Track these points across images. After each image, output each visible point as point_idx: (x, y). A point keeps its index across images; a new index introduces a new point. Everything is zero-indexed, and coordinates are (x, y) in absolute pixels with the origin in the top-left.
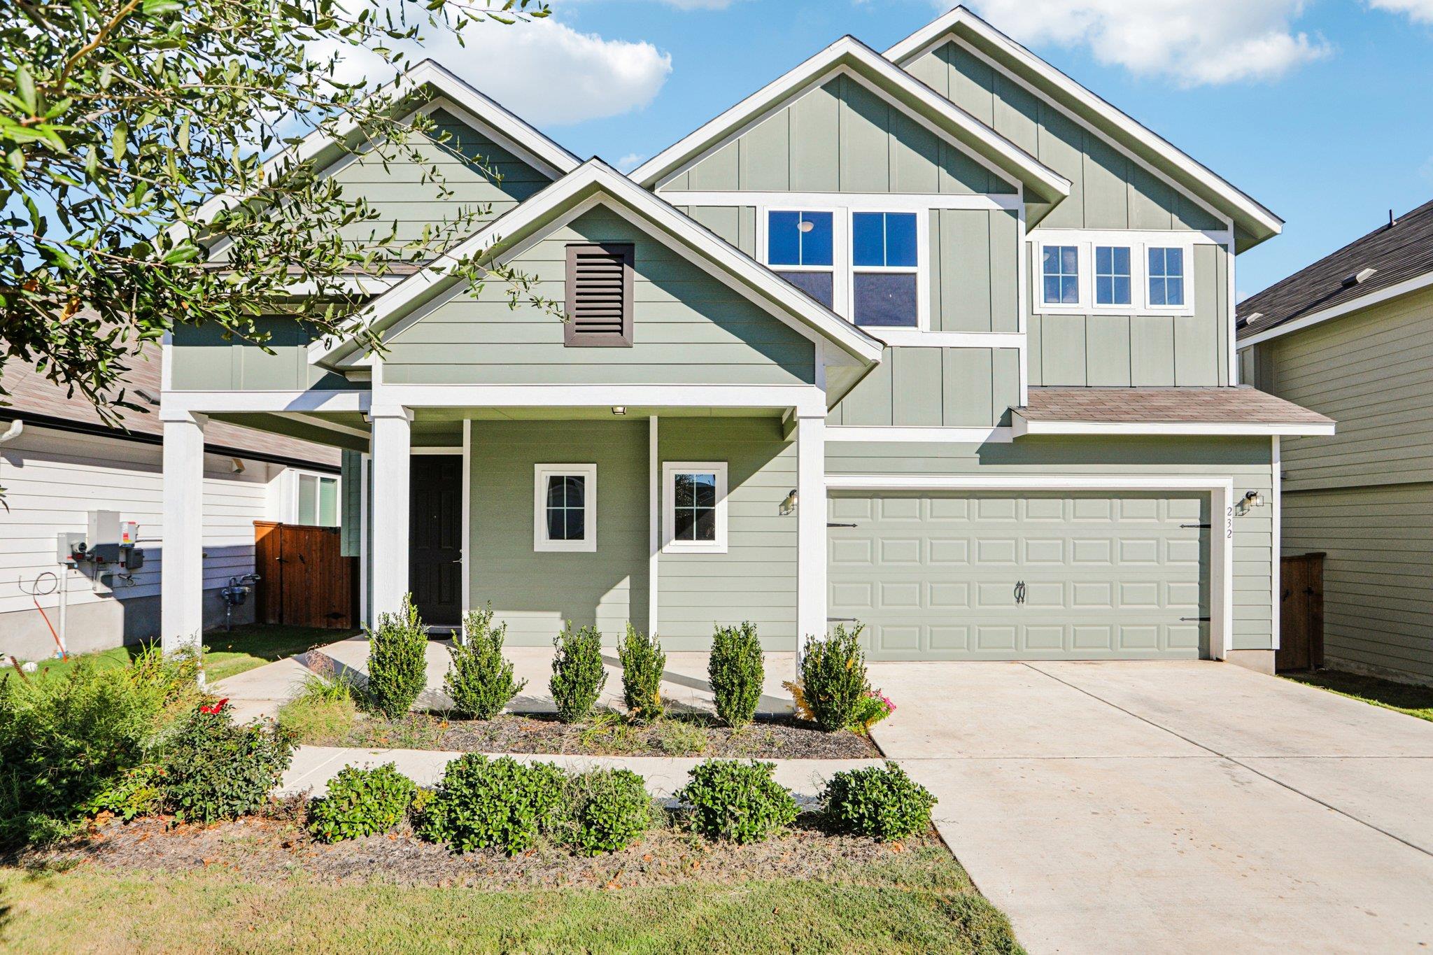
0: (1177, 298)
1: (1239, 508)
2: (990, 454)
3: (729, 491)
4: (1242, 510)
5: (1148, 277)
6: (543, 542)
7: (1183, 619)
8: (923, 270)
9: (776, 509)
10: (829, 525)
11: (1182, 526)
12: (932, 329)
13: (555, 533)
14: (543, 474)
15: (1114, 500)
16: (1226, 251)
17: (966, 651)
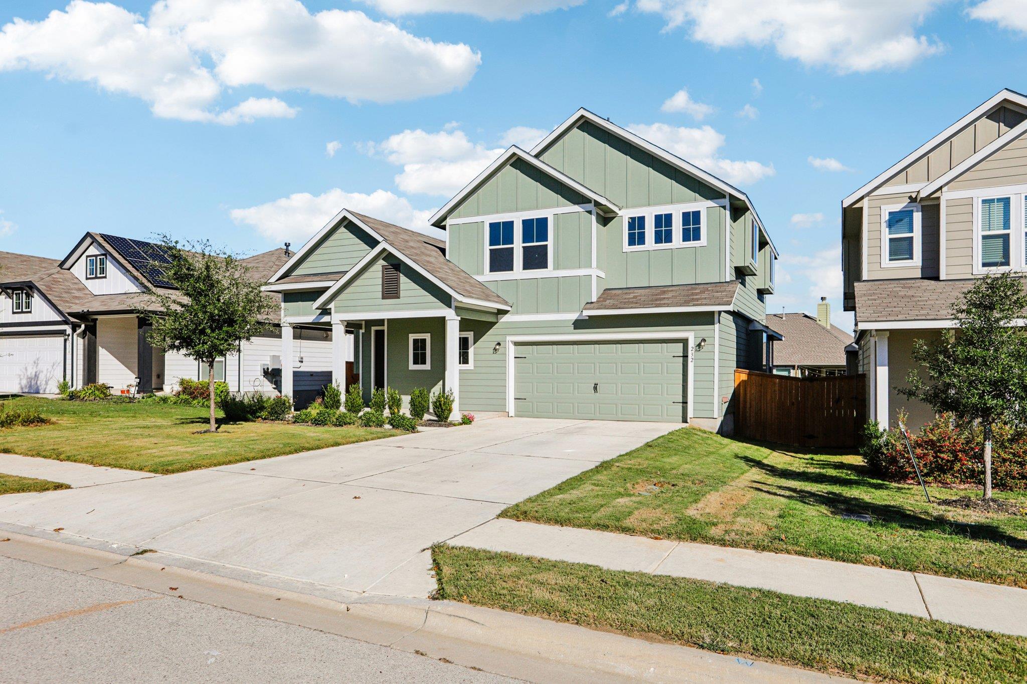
0: (697, 237)
1: (697, 347)
2: (579, 324)
3: (474, 344)
4: (699, 348)
5: (681, 227)
6: (412, 367)
7: (674, 402)
8: (550, 243)
9: (492, 351)
10: (515, 358)
11: (674, 357)
12: (554, 269)
13: (416, 362)
14: (412, 337)
15: (640, 344)
16: (725, 209)
17: (572, 415)
